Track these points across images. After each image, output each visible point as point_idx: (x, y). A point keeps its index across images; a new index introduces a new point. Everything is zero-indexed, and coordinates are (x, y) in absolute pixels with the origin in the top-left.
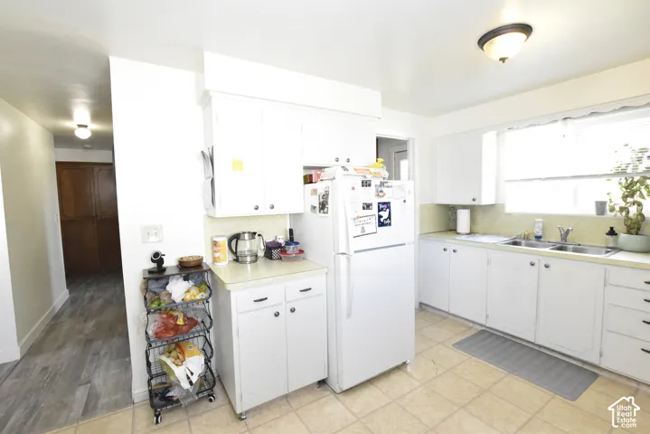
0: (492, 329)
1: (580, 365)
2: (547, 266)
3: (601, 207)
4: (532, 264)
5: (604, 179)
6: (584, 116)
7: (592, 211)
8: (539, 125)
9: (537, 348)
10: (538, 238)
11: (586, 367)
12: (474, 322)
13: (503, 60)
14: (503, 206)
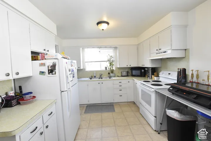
0: (91, 104)
1: (109, 104)
2: (102, 83)
3: (106, 68)
4: (99, 83)
5: (105, 62)
6: (104, 47)
7: (104, 69)
8: (90, 48)
9: (101, 104)
10: (95, 77)
11: (111, 104)
12: (84, 105)
13: (103, 30)
14: (85, 69)
